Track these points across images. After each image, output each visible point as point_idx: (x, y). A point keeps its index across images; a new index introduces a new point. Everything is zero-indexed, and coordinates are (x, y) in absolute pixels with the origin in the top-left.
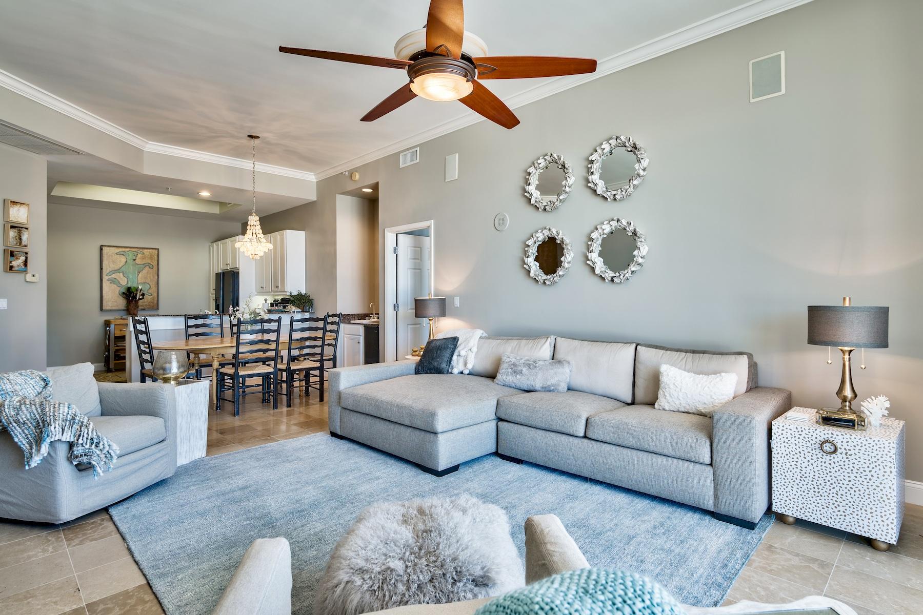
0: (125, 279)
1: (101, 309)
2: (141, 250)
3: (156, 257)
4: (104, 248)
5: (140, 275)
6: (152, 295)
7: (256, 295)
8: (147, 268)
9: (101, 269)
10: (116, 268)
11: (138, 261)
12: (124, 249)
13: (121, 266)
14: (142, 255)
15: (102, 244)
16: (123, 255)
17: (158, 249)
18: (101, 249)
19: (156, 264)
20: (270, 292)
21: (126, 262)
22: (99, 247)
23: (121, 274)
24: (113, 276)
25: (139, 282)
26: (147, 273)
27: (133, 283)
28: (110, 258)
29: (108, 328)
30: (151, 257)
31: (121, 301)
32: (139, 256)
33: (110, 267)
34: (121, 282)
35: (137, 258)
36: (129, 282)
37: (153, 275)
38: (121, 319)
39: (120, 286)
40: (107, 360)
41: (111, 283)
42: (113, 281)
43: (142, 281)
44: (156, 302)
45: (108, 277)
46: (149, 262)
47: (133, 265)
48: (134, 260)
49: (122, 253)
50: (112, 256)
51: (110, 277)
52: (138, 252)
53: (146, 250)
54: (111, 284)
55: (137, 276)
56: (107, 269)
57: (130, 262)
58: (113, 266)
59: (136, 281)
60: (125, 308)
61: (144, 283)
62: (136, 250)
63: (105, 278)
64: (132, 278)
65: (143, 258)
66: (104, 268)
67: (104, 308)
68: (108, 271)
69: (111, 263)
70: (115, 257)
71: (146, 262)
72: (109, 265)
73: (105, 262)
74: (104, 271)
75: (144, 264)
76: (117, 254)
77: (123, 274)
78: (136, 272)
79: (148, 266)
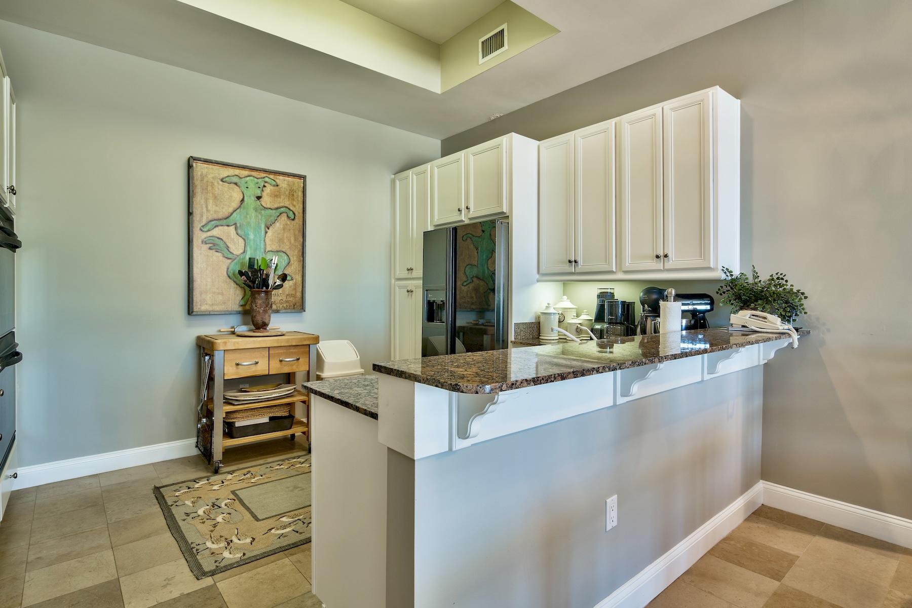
0: (241, 241)
1: (190, 311)
2: (272, 176)
3: (300, 194)
4: (199, 168)
5: (270, 232)
6: (292, 279)
7: (538, 281)
8: (284, 217)
9: (190, 214)
10: (220, 215)
11: (267, 201)
12: (237, 171)
13: (231, 210)
14: (272, 188)
15: (195, 155)
16: (236, 184)
17: (303, 178)
18: (190, 166)
19: (301, 211)
20: (611, 272)
21: (243, 200)
22: (186, 160)
23: (232, 229)
24: (216, 232)
25: (268, 249)
26: (284, 229)
27: (256, 250)
28: (210, 188)
29: (207, 358)
30: (291, 195)
31: (232, 291)
32: (269, 189)
33: (208, 210)
34: (232, 248)
35: (264, 194)
36: (248, 249)
37: (295, 235)
38: (233, 333)
39: (230, 256)
40: (205, 435)
41: (210, 249)
42: (214, 245)
43: (274, 248)
44: (299, 294)
45: (204, 235)
46: (287, 203)
47: (256, 210)
48: (259, 198)
49: (235, 179)
50: (212, 184)
51: (209, 234)
52: (267, 179)
53: (281, 178)
54: (211, 251)
55: (263, 232)
56: (202, 216)
57: (250, 201)
58: (215, 208)
59: (262, 246)
60: (240, 309)
61: (277, 251)
62: (263, 175)
63: (199, 236)
64: (254, 240)
65: (276, 196)
66: (197, 210)
67: (196, 308)
68: (204, 221)
69: (211, 202)
70: (220, 187)
71: (282, 205)
72: (205, 210)
73: (198, 200)
74: (196, 217)
75: (277, 209)
76: (222, 180)
77: (236, 229)
78: (263, 226)
79: (286, 215)
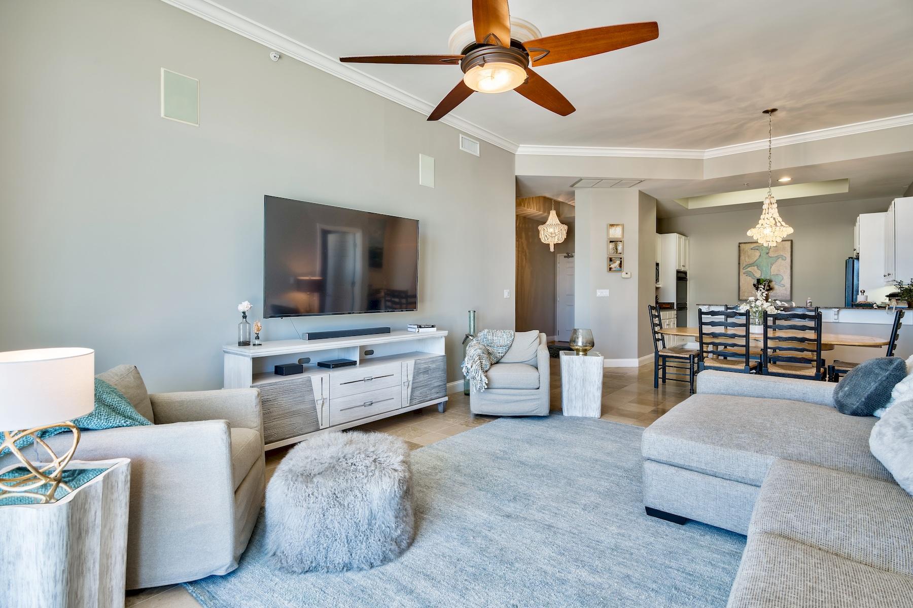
0: (759, 271)
1: (739, 299)
3: (789, 248)
4: (742, 246)
5: (773, 267)
6: (784, 286)
8: (780, 259)
9: (739, 264)
10: (751, 263)
11: (771, 254)
12: (758, 244)
14: (774, 248)
15: (740, 242)
16: (757, 249)
17: (791, 240)
18: (739, 246)
19: (789, 255)
21: (760, 255)
22: (738, 244)
23: (756, 267)
24: (749, 269)
25: (772, 274)
26: (781, 265)
27: (766, 275)
28: (747, 253)
30: (784, 249)
33: (746, 262)
34: (755, 274)
35: (770, 251)
36: (763, 274)
37: (786, 267)
39: (754, 278)
42: (748, 274)
43: (775, 273)
44: (788, 293)
45: (744, 271)
46: (782, 253)
47: (766, 258)
48: (767, 253)
49: (757, 248)
51: (747, 270)
54: (747, 277)
55: (769, 268)
56: (744, 264)
57: (764, 255)
58: (749, 260)
59: (769, 273)
63: (742, 271)
65: (776, 251)
66: (741, 262)
67: (741, 298)
68: (744, 266)
69: (747, 258)
70: (750, 252)
71: (779, 254)
72: (745, 260)
73: (742, 258)
74: (741, 265)
75: (776, 256)
76: (751, 249)
77: (757, 267)
78: (770, 265)
79: (781, 259)
